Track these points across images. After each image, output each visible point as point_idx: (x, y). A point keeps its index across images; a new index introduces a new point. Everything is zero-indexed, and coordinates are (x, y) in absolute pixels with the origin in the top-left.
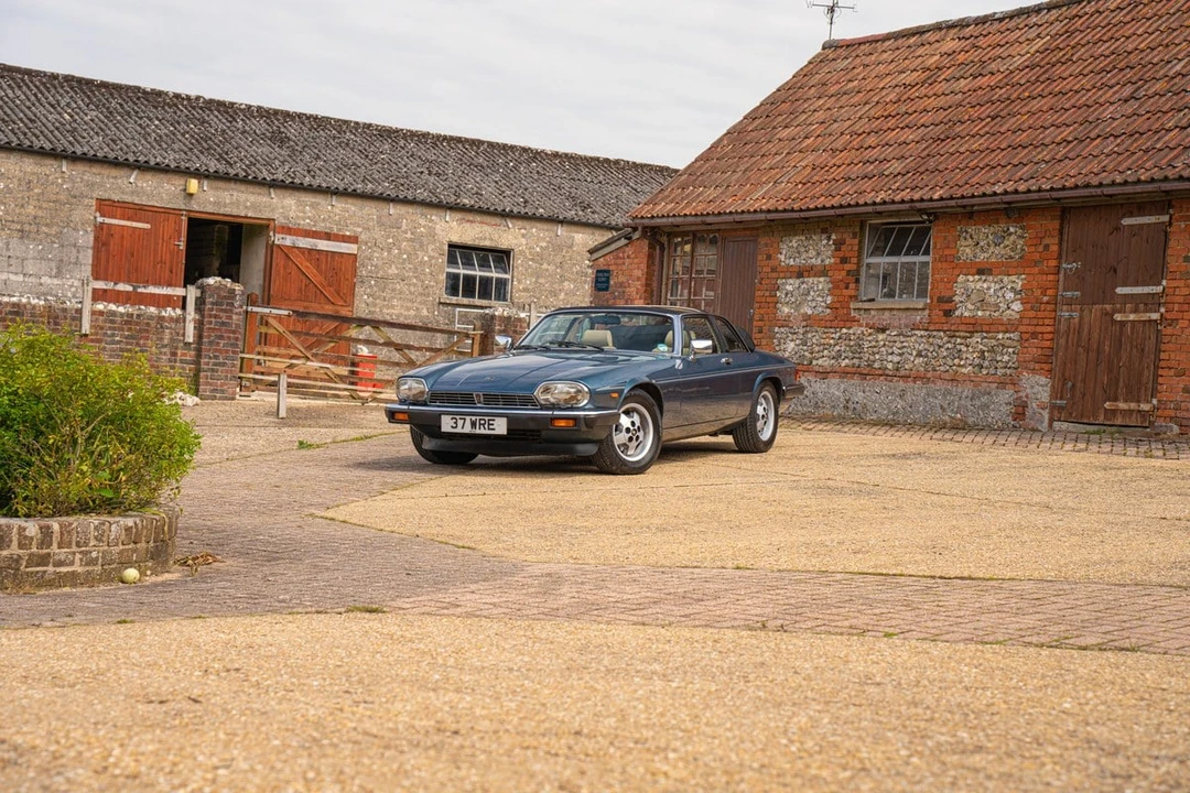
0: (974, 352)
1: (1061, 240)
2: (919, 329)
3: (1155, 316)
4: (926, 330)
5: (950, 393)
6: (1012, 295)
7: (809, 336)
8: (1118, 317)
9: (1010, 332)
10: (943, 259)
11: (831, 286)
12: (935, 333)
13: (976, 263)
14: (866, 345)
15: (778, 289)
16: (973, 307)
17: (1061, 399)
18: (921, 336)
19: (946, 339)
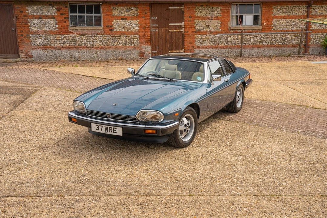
0: (123, 40)
1: (150, 12)
2: (100, 35)
3: (182, 30)
4: (102, 35)
5: (115, 51)
6: (135, 25)
7: (48, 37)
8: (171, 31)
9: (135, 35)
10: (107, 15)
11: (57, 22)
12: (106, 36)
13: (120, 17)
14: (77, 39)
15: (29, 22)
16: (121, 29)
17: (155, 51)
18: (101, 37)
19: (111, 37)
